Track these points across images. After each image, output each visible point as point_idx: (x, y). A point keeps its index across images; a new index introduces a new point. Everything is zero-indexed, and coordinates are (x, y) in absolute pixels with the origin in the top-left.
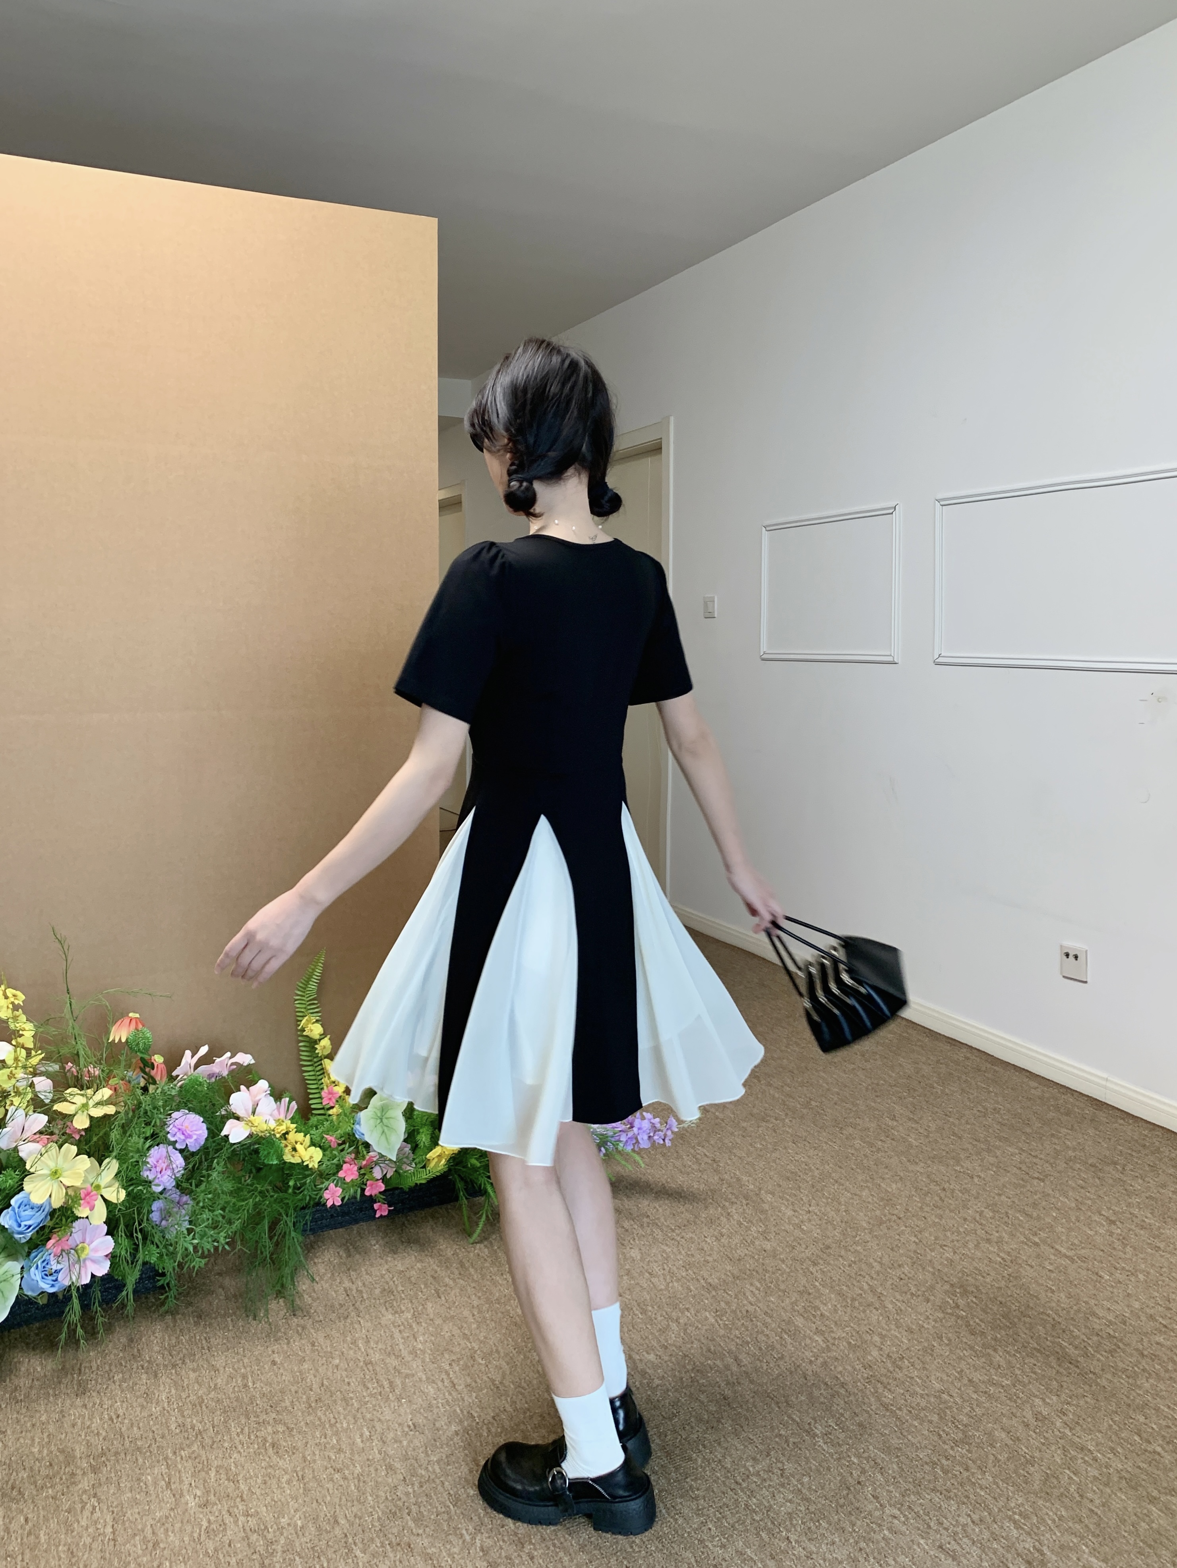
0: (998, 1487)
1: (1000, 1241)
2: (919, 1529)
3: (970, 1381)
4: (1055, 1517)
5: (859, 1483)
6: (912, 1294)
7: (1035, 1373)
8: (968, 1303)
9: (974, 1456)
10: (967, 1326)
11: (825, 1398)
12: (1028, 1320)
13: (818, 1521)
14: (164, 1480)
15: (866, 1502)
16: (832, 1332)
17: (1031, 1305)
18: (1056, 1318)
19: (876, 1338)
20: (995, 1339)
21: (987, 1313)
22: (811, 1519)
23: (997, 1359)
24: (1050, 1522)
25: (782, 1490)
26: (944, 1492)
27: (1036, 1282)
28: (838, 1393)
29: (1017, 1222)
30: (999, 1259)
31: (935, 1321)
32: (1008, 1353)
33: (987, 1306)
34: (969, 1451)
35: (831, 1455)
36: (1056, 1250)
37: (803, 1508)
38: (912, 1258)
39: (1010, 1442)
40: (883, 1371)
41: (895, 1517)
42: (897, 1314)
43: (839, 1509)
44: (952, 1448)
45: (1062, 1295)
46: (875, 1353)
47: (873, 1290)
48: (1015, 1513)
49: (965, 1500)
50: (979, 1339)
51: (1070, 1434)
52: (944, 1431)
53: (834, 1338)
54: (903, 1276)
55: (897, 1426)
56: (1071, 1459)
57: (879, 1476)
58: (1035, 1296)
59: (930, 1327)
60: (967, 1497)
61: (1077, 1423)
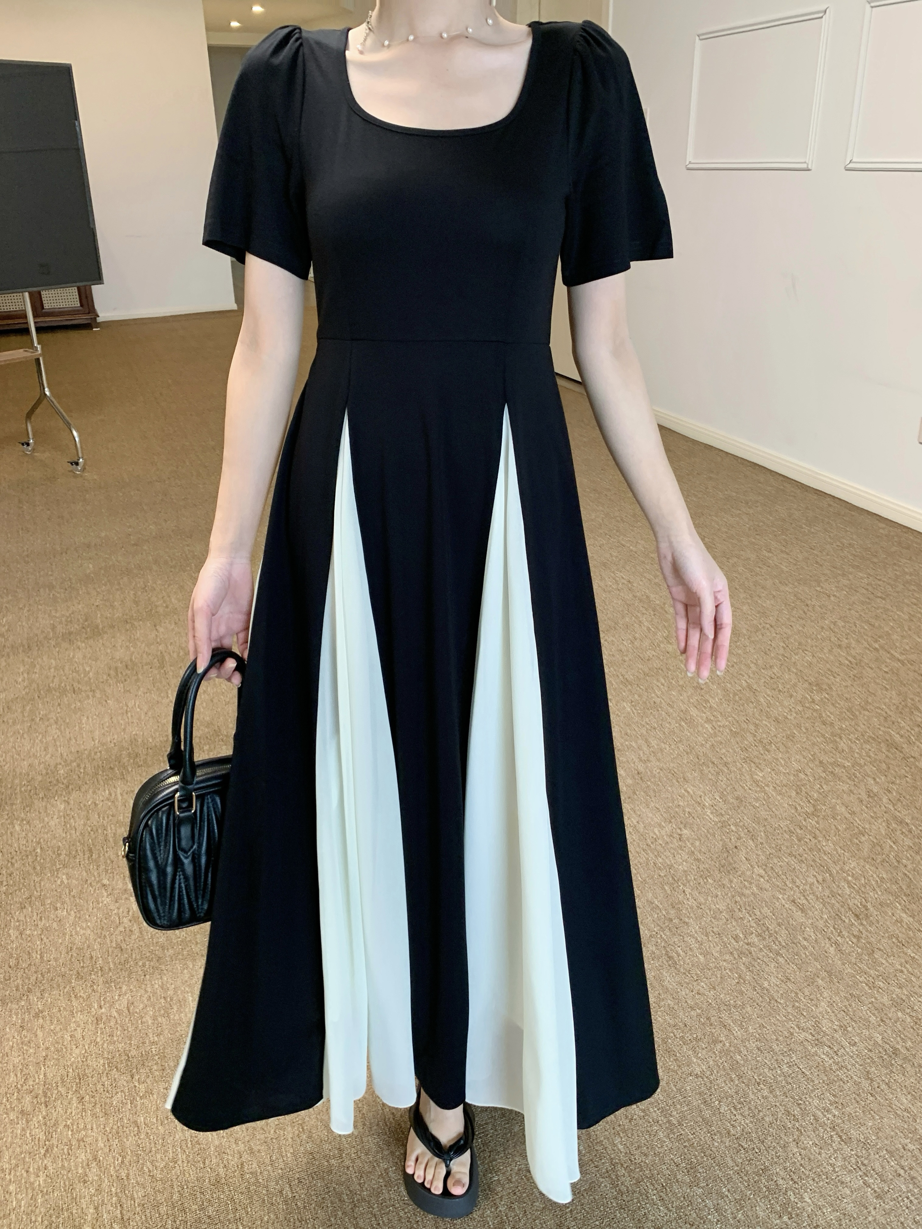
0: (837, 853)
1: (848, 647)
2: (778, 886)
3: (821, 762)
4: (877, 879)
5: (736, 847)
7: (870, 757)
8: (822, 699)
9: (821, 826)
10: (820, 718)
11: (712, 775)
12: (866, 713)
13: (706, 878)
15: (741, 864)
16: (719, 721)
17: (870, 701)
18: (888, 712)
19: (752, 727)
20: (841, 729)
21: (836, 707)
22: (701, 876)
23: (842, 745)
24: (873, 883)
25: (680, 851)
26: (798, 856)
27: (875, 682)
28: (722, 771)
29: (862, 630)
30: (847, 662)
31: (796, 713)
32: (850, 740)
33: (836, 701)
34: (818, 823)
35: (716, 824)
36: (892, 654)
37: (695, 868)
38: (780, 660)
39: (848, 816)
40: (756, 753)
41: (762, 877)
42: (768, 707)
43: (722, 869)
44: (805, 820)
45: (894, 693)
46: (751, 739)
47: (749, 687)
48: (849, 875)
49: (813, 863)
50: (829, 728)
51: (892, 809)
52: (799, 805)
53: (720, 726)
55: (765, 800)
56: (892, 830)
57: (751, 842)
58: (873, 694)
59: (792, 718)
60: (814, 861)
61: (899, 800)
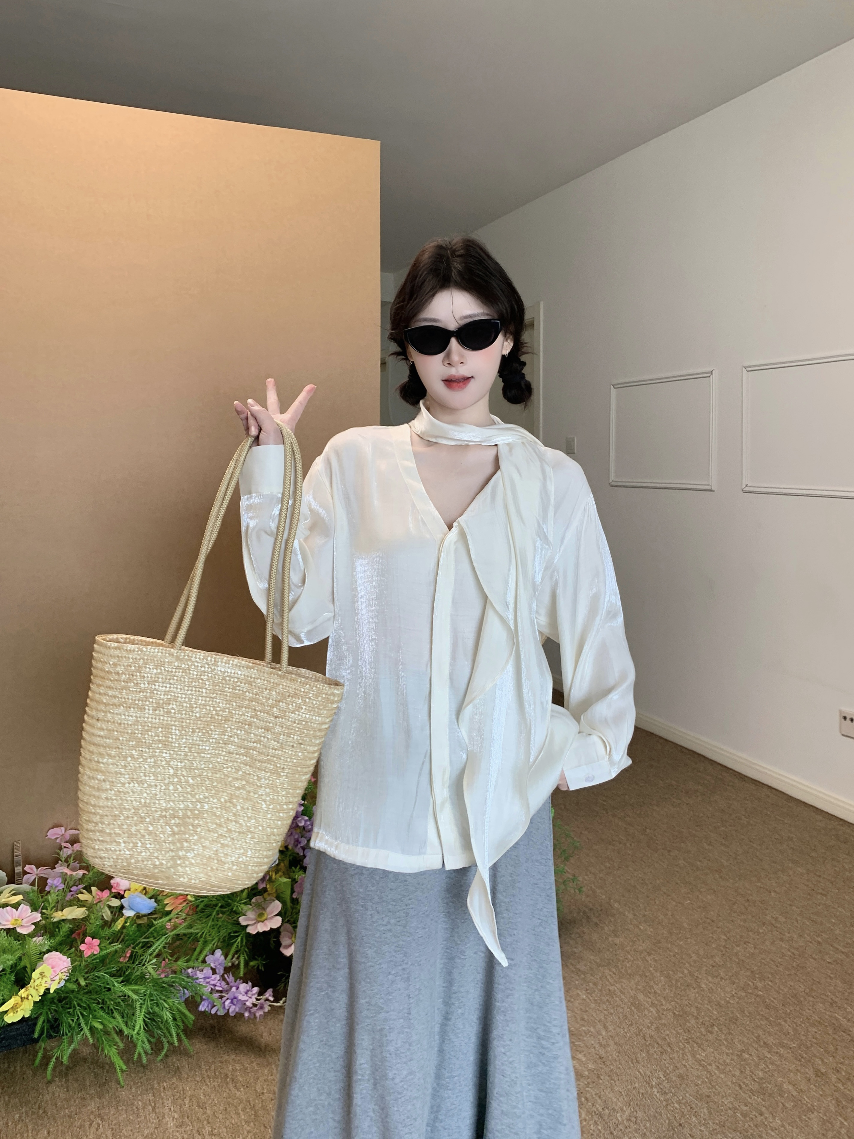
6: (722, 978)
14: (151, 1105)
54: (714, 964)
